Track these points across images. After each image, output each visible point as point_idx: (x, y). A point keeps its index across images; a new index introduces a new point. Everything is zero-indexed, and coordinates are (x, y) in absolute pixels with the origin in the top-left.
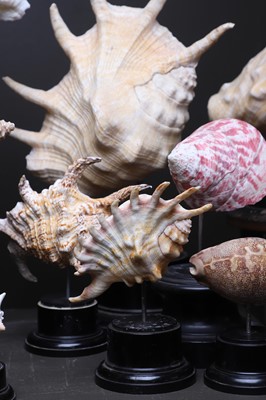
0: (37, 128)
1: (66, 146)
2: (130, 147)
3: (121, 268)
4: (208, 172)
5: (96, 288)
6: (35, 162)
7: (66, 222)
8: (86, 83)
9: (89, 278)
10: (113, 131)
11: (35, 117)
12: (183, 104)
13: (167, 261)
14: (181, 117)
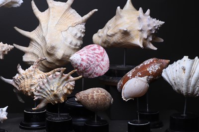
0: (27, 46)
1: (37, 53)
2: (59, 54)
3: (50, 98)
4: (84, 64)
5: (42, 105)
6: (26, 58)
7: (34, 81)
8: (44, 30)
9: (39, 101)
10: (53, 48)
11: (27, 42)
12: (80, 38)
13: (66, 96)
14: (79, 43)
